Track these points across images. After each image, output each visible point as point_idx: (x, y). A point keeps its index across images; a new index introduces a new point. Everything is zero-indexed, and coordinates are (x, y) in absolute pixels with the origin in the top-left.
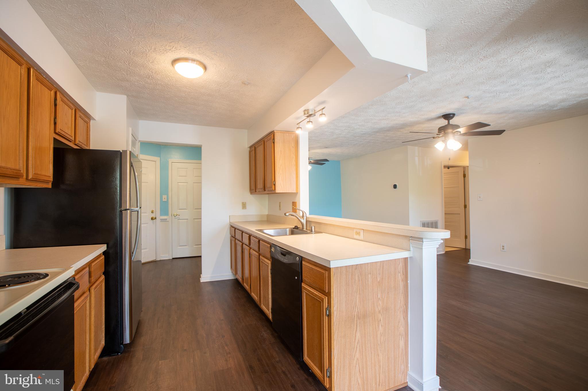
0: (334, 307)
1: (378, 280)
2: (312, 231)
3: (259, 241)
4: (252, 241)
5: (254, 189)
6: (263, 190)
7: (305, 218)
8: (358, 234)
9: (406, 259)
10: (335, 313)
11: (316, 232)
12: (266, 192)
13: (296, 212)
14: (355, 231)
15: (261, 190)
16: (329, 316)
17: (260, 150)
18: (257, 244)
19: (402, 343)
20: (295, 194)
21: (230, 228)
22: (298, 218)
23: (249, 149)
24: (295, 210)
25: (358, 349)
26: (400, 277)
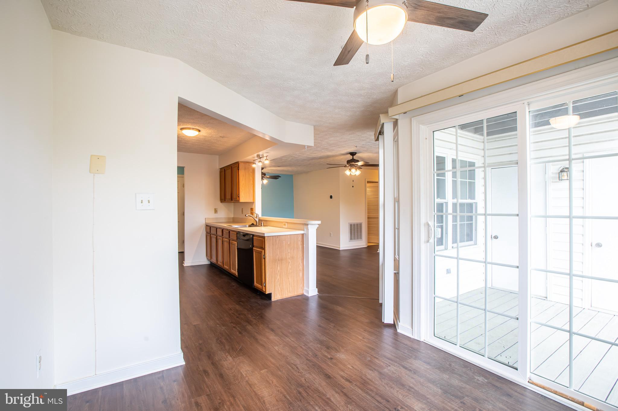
0: (267, 254)
1: (289, 244)
2: (262, 226)
3: (229, 232)
4: (224, 233)
5: (223, 199)
6: (230, 200)
7: (258, 218)
8: (285, 225)
9: (303, 234)
10: (267, 257)
11: (264, 226)
12: (233, 201)
13: (253, 215)
14: (283, 224)
15: (229, 200)
16: (265, 259)
17: (228, 172)
18: (228, 234)
19: (301, 274)
20: (253, 203)
21: (206, 227)
22: (253, 218)
23: (219, 170)
24: (252, 213)
25: (279, 274)
26: (300, 243)
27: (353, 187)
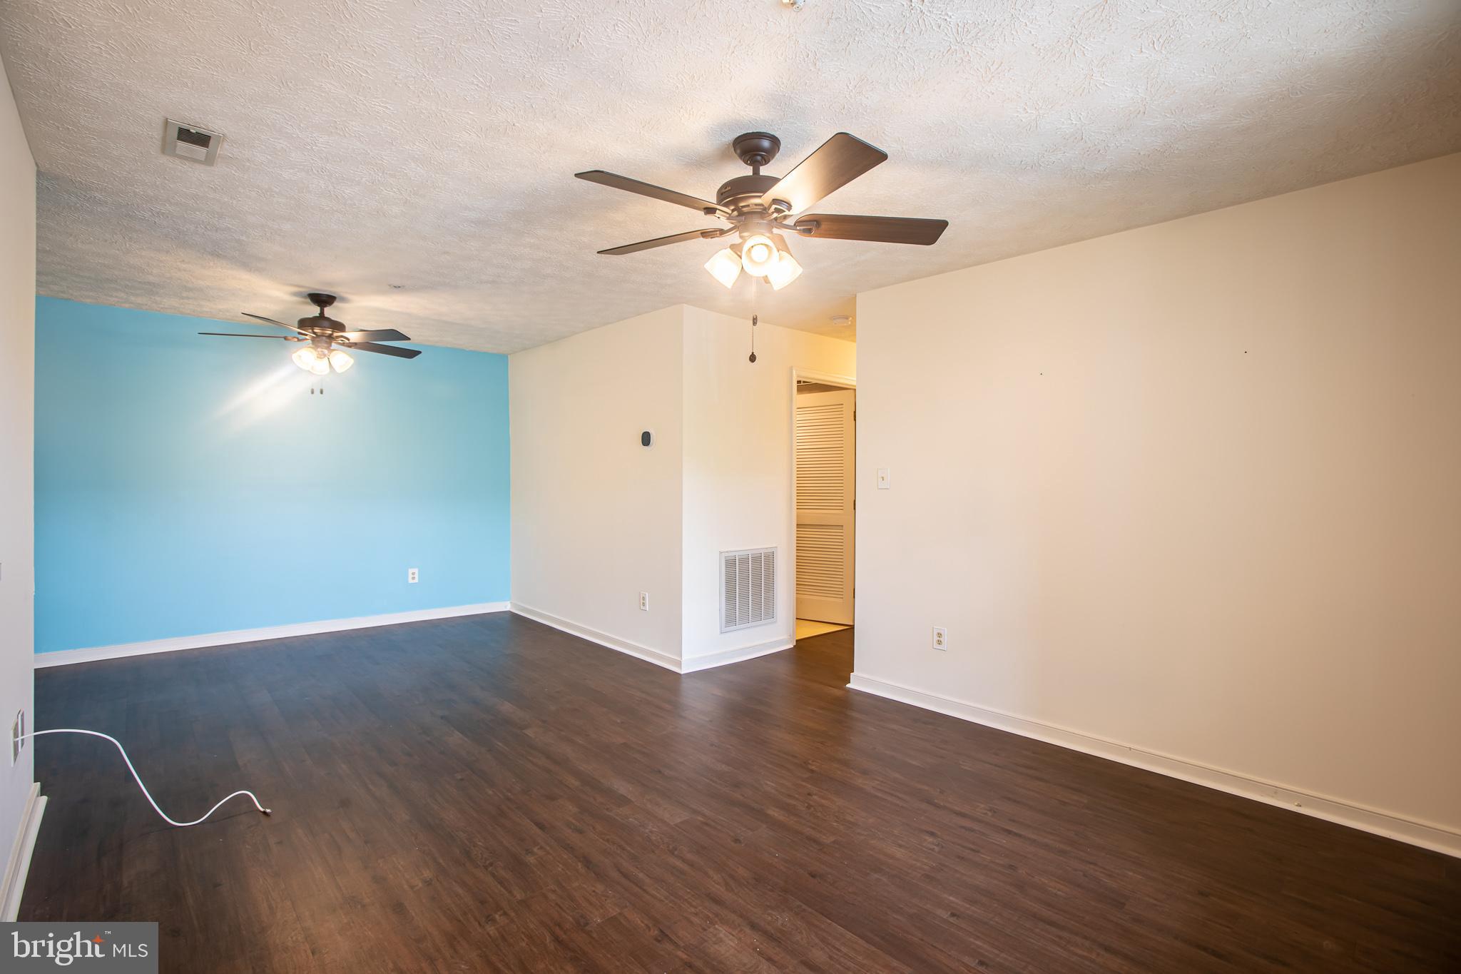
27: (753, 358)
